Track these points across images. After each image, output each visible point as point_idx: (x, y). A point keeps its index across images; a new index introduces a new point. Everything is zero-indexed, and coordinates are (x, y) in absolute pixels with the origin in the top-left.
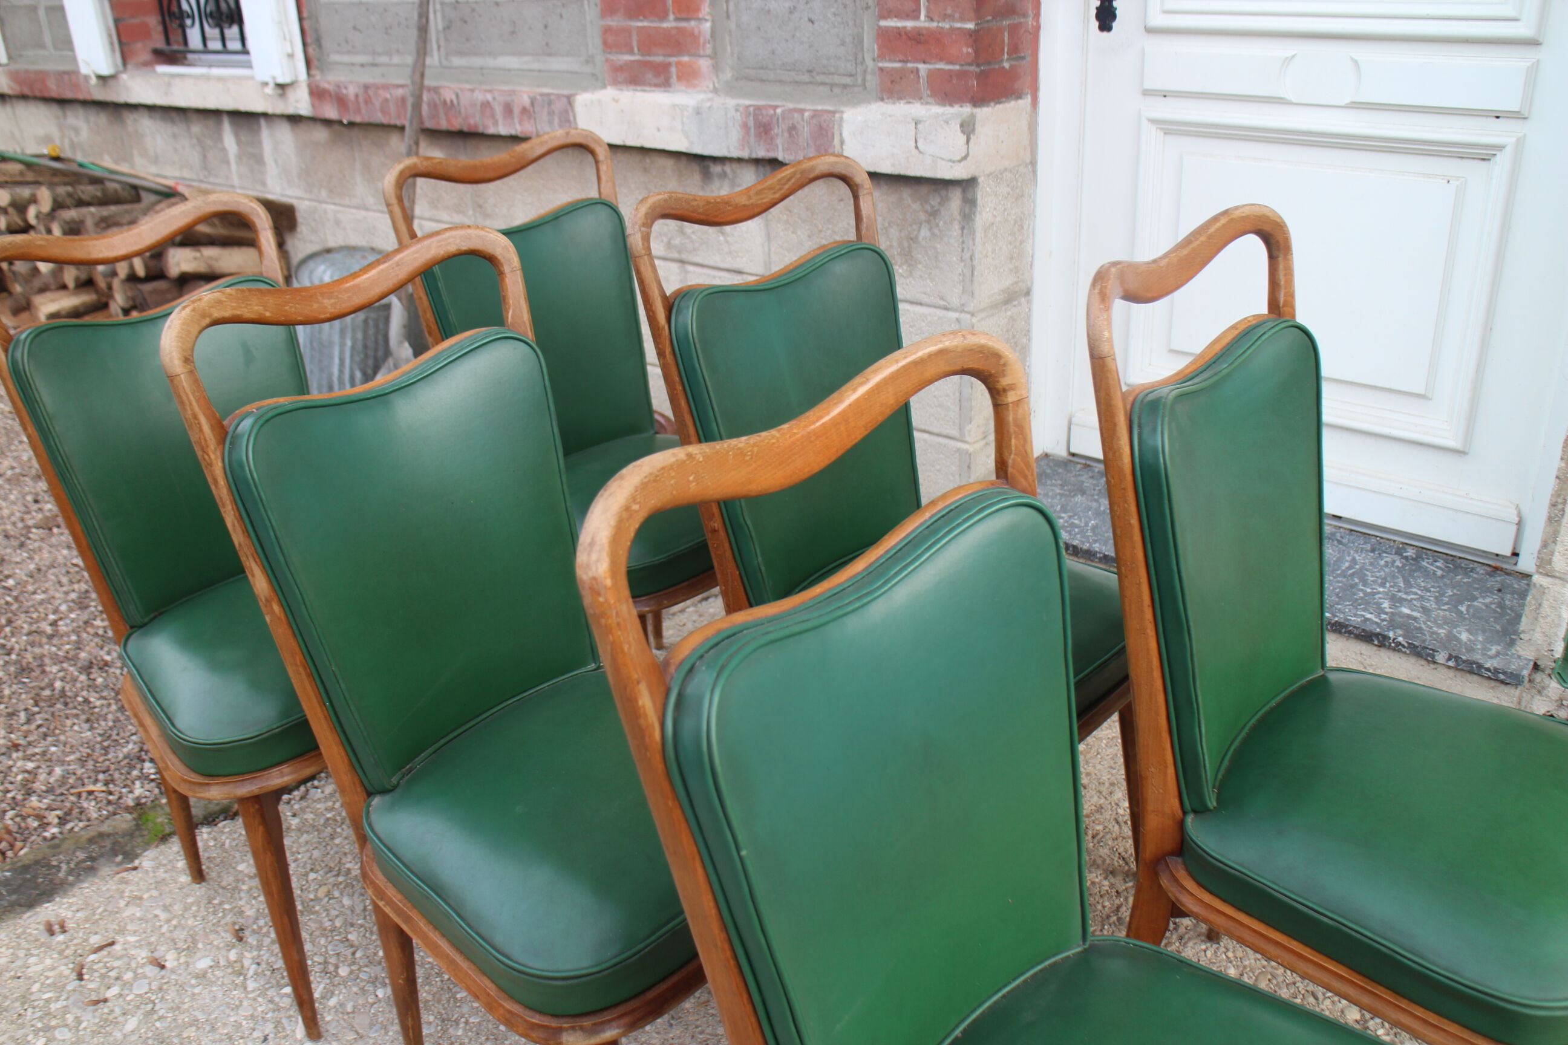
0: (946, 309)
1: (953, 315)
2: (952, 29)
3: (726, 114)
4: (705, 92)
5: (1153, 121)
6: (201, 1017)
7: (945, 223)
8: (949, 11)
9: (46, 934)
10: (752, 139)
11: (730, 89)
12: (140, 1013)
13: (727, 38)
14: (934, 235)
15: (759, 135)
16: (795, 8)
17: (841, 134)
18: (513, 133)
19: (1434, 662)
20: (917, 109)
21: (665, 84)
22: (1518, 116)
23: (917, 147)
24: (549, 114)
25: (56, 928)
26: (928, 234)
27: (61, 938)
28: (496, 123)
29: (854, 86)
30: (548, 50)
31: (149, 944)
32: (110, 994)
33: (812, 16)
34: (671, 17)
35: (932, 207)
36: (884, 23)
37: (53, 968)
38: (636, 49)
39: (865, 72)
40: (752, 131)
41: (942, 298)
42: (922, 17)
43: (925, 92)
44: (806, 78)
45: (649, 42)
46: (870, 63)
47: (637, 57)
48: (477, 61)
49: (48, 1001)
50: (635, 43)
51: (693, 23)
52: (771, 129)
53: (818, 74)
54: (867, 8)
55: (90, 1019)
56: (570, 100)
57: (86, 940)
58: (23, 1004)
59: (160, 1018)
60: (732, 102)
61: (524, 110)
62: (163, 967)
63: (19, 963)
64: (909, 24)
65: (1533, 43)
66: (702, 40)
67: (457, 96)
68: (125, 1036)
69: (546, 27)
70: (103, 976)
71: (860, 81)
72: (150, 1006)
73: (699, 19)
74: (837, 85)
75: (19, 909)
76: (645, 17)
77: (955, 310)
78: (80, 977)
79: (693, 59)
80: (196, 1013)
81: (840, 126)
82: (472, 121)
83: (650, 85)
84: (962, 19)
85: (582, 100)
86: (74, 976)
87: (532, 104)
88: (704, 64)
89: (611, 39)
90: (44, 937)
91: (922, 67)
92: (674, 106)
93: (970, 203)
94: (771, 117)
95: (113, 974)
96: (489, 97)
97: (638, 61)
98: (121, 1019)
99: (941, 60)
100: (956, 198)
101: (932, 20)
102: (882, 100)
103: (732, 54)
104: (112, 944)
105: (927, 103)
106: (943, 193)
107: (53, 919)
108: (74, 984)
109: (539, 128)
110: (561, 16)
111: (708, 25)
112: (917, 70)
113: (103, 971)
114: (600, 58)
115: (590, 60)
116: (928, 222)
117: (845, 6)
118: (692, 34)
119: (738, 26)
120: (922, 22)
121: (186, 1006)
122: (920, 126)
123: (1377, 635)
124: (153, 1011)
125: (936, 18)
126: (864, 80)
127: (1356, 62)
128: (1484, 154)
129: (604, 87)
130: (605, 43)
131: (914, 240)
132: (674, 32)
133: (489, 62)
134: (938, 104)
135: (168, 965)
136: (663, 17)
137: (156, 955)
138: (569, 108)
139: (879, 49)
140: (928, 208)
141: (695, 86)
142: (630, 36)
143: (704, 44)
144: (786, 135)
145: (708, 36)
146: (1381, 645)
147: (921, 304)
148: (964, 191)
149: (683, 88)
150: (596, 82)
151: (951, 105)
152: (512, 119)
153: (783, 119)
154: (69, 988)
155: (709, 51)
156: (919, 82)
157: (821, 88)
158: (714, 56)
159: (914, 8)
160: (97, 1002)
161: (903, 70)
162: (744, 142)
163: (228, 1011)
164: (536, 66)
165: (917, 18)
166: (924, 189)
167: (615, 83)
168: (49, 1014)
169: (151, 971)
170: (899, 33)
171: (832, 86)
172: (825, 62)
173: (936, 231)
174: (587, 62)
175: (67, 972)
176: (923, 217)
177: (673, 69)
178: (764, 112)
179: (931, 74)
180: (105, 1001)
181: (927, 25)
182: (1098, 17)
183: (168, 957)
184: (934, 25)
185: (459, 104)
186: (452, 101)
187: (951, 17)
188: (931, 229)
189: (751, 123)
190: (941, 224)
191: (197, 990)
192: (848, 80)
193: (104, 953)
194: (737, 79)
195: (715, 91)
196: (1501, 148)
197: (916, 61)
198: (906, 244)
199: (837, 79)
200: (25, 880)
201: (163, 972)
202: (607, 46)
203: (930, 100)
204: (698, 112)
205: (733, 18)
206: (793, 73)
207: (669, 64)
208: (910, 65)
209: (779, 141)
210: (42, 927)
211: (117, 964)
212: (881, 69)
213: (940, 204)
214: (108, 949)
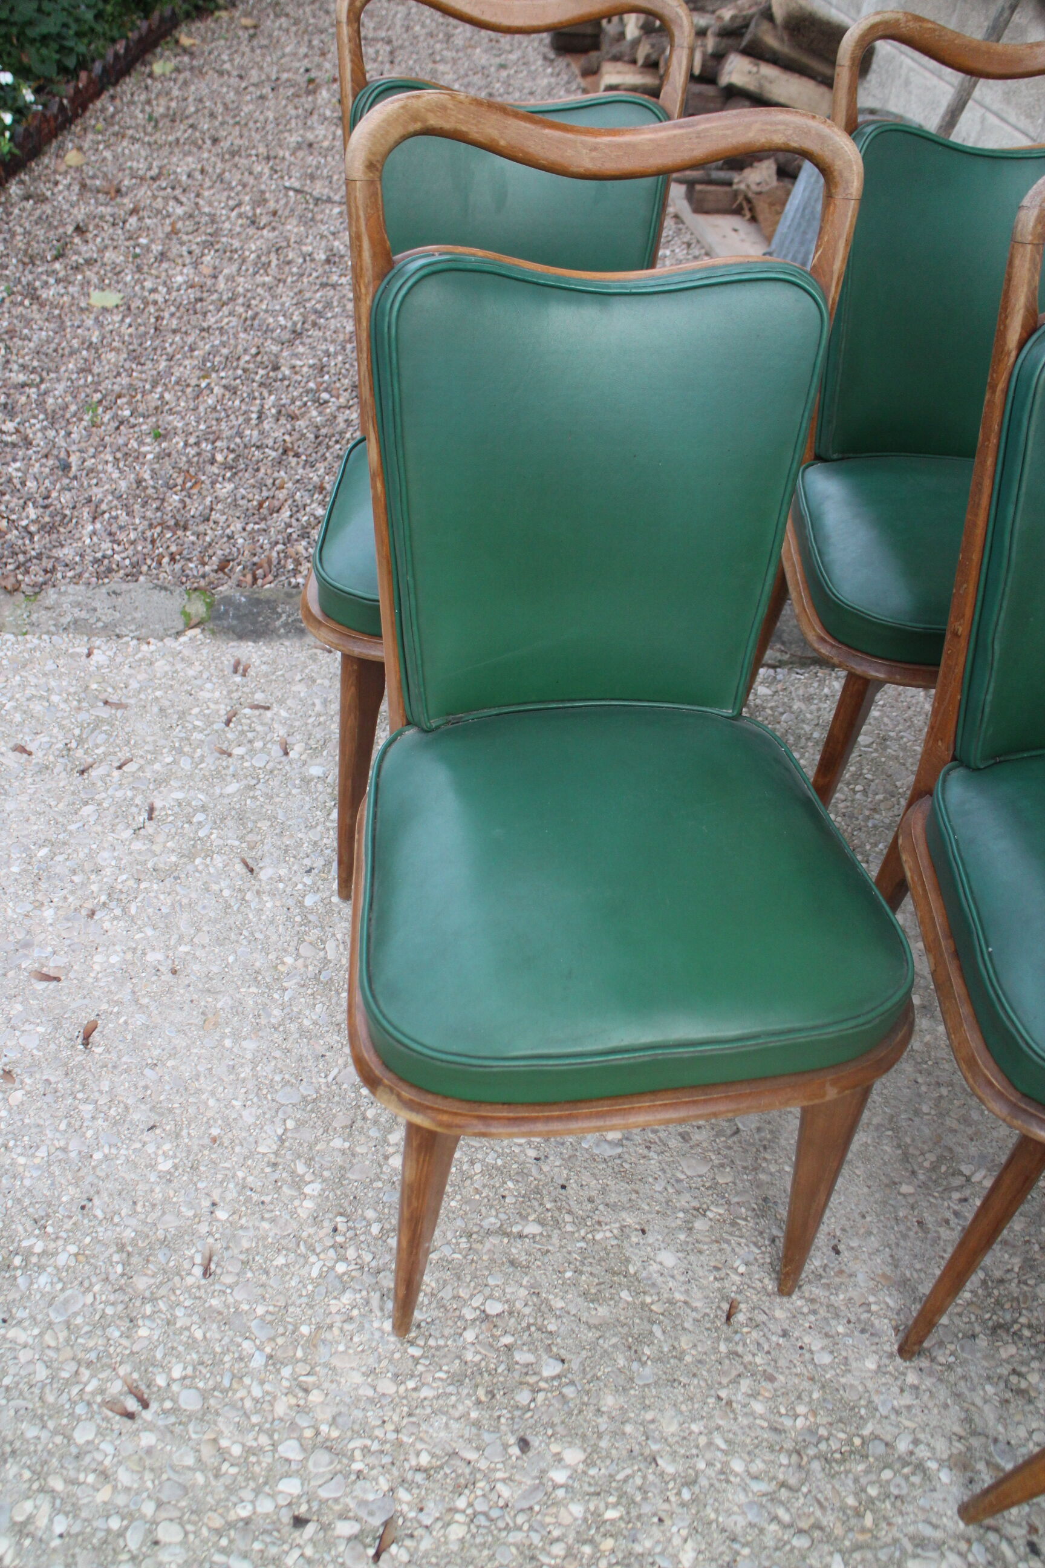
6: (281, 817)
9: (231, 669)
12: (244, 782)
25: (241, 668)
27: (238, 679)
31: (291, 726)
32: (238, 751)
37: (217, 703)
49: (195, 727)
55: (210, 763)
57: (253, 693)
58: (179, 718)
59: (254, 798)
62: (286, 753)
63: (199, 682)
68: (221, 795)
70: (242, 732)
72: (254, 782)
75: (231, 635)
78: (228, 722)
80: (280, 811)
86: (224, 719)
90: (228, 670)
95: (250, 735)
98: (228, 778)
104: (268, 708)
107: (244, 660)
108: (219, 726)
113: (246, 728)
121: (278, 800)
124: (252, 788)
135: (292, 754)
137: (290, 740)
154: (215, 727)
160: (223, 752)
163: (302, 826)
168: (188, 739)
169: (276, 751)
175: (222, 712)
180: (230, 755)
183: (296, 748)
191: (294, 791)
193: (257, 712)
200: (251, 613)
201: (283, 759)
210: (232, 661)
211: (259, 728)
214: (261, 711)
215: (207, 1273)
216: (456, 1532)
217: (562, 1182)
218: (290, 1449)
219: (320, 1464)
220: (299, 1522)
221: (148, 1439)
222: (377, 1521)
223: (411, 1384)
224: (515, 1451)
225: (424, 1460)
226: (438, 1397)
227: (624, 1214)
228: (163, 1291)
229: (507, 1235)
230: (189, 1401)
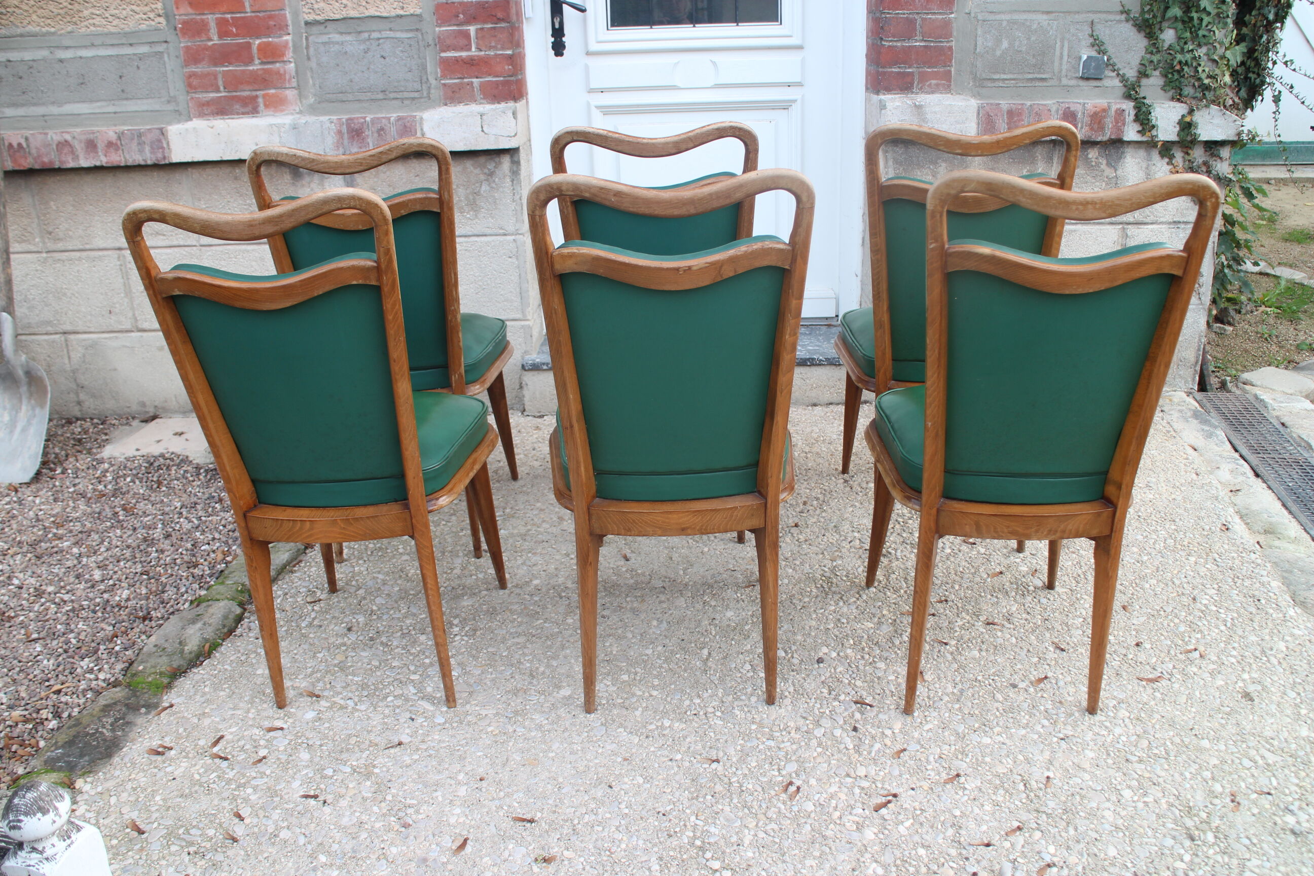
0: (505, 235)
1: (511, 238)
2: (496, 55)
3: (322, 126)
4: (292, 114)
5: (597, 107)
6: (351, 732)
7: (500, 179)
8: (493, 44)
10: (346, 142)
11: (313, 110)
12: (301, 750)
13: (309, 74)
14: (492, 188)
15: (352, 138)
16: (368, 49)
17: (422, 129)
18: (98, 164)
19: (840, 365)
20: (475, 108)
21: (254, 111)
22: (799, 84)
23: (483, 131)
24: (139, 144)
25: (160, 750)
26: (488, 188)
27: (173, 752)
28: (76, 158)
29: (421, 98)
30: (124, 95)
31: (251, 726)
32: (262, 754)
33: (383, 54)
34: (257, 61)
35: (489, 170)
36: (443, 55)
37: (194, 766)
38: (222, 88)
39: (429, 88)
40: (346, 136)
41: (501, 228)
42: (473, 49)
43: (478, 95)
44: (381, 96)
45: (233, 82)
46: (433, 82)
47: (223, 94)
48: (40, 110)
50: (220, 83)
51: (278, 65)
52: (362, 132)
53: (390, 92)
54: (429, 46)
55: (267, 768)
56: (162, 132)
57: (196, 745)
59: (321, 745)
60: (324, 118)
61: (110, 144)
62: (281, 729)
64: (464, 54)
65: (800, 47)
66: (287, 77)
67: (27, 139)
68: (309, 762)
69: (121, 77)
70: (242, 751)
71: (425, 94)
72: (304, 745)
73: (284, 62)
74: (407, 99)
75: (103, 761)
76: (230, 64)
77: (512, 234)
78: (224, 759)
79: (280, 91)
80: (343, 733)
81: (421, 124)
82: (46, 160)
83: (238, 114)
84: (503, 49)
85: (174, 130)
87: (119, 138)
88: (291, 94)
89: (195, 82)
90: (156, 758)
91: (474, 80)
92: (271, 125)
93: (517, 163)
94: (362, 124)
95: (248, 747)
96: (68, 137)
97: (225, 97)
98: (292, 758)
99: (490, 75)
100: (506, 161)
101: (481, 50)
102: (446, 105)
103: (314, 85)
104: (221, 738)
105: (481, 103)
106: (497, 160)
107: (148, 749)
108: (225, 764)
109: (128, 157)
110: (138, 68)
111: (293, 65)
112: (472, 83)
113: (237, 750)
114: (182, 98)
115: (171, 100)
116: (487, 180)
117: (410, 46)
118: (278, 73)
119: (319, 64)
120: (474, 52)
121: (331, 734)
122: (484, 117)
123: (809, 359)
124: (310, 745)
125: (483, 48)
126: (429, 93)
127: (714, 63)
128: (785, 106)
129: (190, 119)
130: (190, 85)
131: (477, 193)
132: (260, 72)
133: (54, 110)
134: (489, 103)
135: (284, 727)
136: (250, 61)
137: (266, 727)
138: (161, 137)
139: (442, 71)
140: (486, 171)
141: (282, 111)
142: (216, 78)
143: (290, 80)
144: (376, 135)
145: (293, 73)
146: (812, 365)
147: (486, 235)
148: (512, 157)
149: (271, 113)
150: (182, 116)
151: (499, 103)
152: (97, 153)
153: (373, 124)
155: (294, 84)
156: (473, 91)
157: (394, 102)
158: (298, 88)
159: (465, 42)
160: (259, 761)
161: (462, 83)
162: (339, 144)
163: (365, 722)
164: (111, 109)
165: (470, 49)
166: (482, 159)
167: (201, 115)
169: (275, 734)
170: (457, 60)
171: (402, 100)
172: (396, 84)
173: (494, 185)
174: (169, 102)
175: (208, 762)
176: (482, 177)
177: (260, 100)
178: (356, 121)
179: (482, 85)
180: (264, 758)
181: (477, 53)
182: (553, 48)
183: (278, 724)
184: (483, 53)
185: (28, 146)
186: (20, 145)
187: (495, 48)
188: (489, 185)
189: (344, 129)
190: (497, 180)
191: (326, 726)
192: (416, 95)
193: (222, 743)
194: (319, 103)
195: (301, 112)
196: (794, 101)
197: (471, 77)
198: (471, 197)
199: (406, 95)
200: (81, 748)
201: (286, 731)
202: (191, 87)
203: (482, 101)
204: (295, 127)
205: (314, 60)
206: (369, 94)
207: (257, 96)
208: (466, 80)
209: (370, 140)
210: (145, 756)
211: (242, 743)
212: (444, 85)
213: (495, 167)
215: (718, 761)
216: (859, 683)
217: (679, 641)
218: (819, 732)
219: (826, 723)
220: (855, 729)
221: (813, 782)
222: (854, 707)
223: (787, 694)
224: (821, 665)
225: (825, 691)
226: (794, 685)
227: (703, 624)
228: (726, 780)
229: (707, 659)
230: (792, 767)
